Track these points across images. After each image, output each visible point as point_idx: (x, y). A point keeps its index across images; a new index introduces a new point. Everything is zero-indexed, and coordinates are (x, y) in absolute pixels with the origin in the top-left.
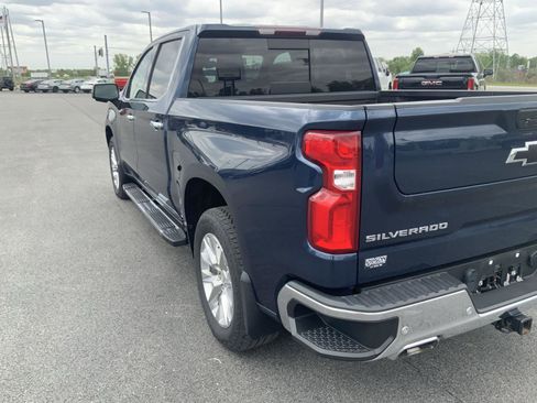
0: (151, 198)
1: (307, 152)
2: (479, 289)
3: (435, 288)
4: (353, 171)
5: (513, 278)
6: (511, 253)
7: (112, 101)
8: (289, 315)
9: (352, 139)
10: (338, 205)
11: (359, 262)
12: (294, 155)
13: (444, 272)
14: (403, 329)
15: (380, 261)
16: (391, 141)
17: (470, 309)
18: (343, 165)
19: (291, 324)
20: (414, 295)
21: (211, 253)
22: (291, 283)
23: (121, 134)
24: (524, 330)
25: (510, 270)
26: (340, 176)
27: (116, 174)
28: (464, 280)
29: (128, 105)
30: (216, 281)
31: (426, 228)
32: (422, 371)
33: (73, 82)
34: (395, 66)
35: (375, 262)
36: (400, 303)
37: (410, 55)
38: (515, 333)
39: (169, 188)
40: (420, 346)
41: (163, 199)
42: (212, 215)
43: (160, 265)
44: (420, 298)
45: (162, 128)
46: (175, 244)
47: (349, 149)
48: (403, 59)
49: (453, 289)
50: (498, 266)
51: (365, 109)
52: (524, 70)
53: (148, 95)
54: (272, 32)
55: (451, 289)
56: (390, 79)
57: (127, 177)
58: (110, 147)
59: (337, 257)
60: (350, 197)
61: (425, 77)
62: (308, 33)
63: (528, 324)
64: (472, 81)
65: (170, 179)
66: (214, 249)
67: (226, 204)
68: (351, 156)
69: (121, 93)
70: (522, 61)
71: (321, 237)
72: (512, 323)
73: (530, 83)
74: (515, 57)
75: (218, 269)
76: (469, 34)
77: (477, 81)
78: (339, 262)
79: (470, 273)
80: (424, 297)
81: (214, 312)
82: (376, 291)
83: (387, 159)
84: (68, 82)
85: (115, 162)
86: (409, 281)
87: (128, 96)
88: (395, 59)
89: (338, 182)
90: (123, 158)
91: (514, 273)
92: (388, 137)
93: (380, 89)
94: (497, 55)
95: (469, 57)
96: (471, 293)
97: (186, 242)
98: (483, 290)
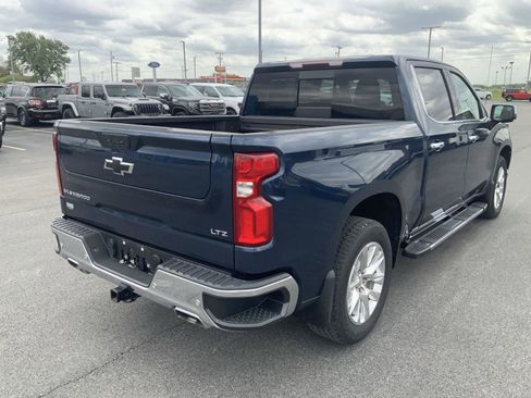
15: (71, 206)
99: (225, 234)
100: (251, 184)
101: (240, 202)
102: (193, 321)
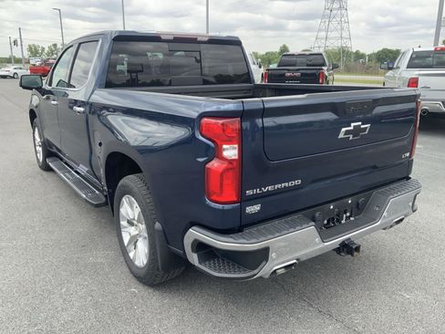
0: (72, 168)
1: (203, 132)
2: (325, 226)
3: (294, 226)
4: (236, 146)
5: (348, 218)
6: (345, 200)
7: (36, 89)
8: (193, 251)
9: (235, 123)
10: (227, 170)
11: (242, 210)
12: (194, 134)
13: (300, 215)
14: (273, 255)
15: (256, 208)
16: (260, 125)
17: (318, 239)
18: (229, 142)
19: (194, 258)
20: (279, 231)
21: (129, 210)
22: (194, 228)
23: (44, 116)
24: (355, 254)
25: (345, 213)
26: (227, 149)
27: (39, 149)
28: (313, 219)
29: (50, 92)
30: (133, 231)
31: (287, 184)
32: (285, 287)
34: (266, 59)
35: (253, 209)
36: (269, 237)
37: (278, 50)
38: (350, 256)
39: (90, 160)
40: (285, 267)
41: (83, 169)
42: (129, 180)
43: (83, 223)
44: (283, 233)
45: (84, 112)
46: (97, 206)
47: (233, 130)
48: (273, 53)
49: (306, 226)
50: (336, 210)
51: (243, 102)
52: (364, 63)
53: (69, 85)
54: (171, 38)
55: (304, 226)
56: (262, 70)
57: (50, 152)
58: (33, 127)
59: (227, 207)
60: (235, 164)
61: (288, 70)
62: (199, 39)
63: (358, 249)
64: (323, 73)
65: (91, 153)
66: (132, 207)
67: (141, 172)
68: (234, 135)
69: (44, 82)
70: (362, 56)
71: (215, 193)
72: (348, 248)
73: (368, 74)
74: (357, 53)
75: (135, 222)
76: (323, 34)
77: (326, 73)
78: (228, 210)
79: (317, 214)
80: (286, 232)
81: (131, 255)
82: (254, 230)
83: (258, 136)
85: (38, 139)
86: (276, 222)
87: (50, 85)
88: (267, 54)
89: (226, 154)
90: (47, 136)
91: (348, 214)
92: (259, 121)
93: (254, 81)
94: (344, 51)
95: (321, 54)
96: (319, 229)
97: (106, 204)
98: (327, 226)
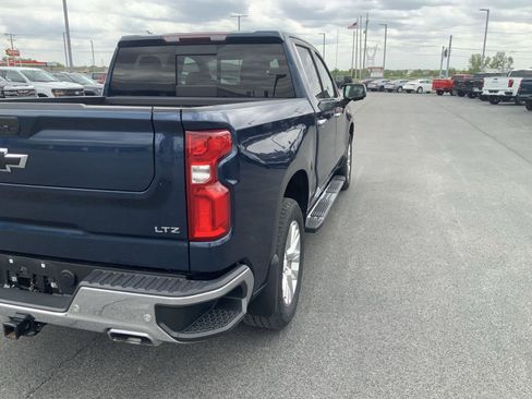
33: (396, 82)
62: (212, 39)
84: (392, 82)
99: (175, 230)
100: (207, 167)
101: (195, 190)
102: (137, 342)
